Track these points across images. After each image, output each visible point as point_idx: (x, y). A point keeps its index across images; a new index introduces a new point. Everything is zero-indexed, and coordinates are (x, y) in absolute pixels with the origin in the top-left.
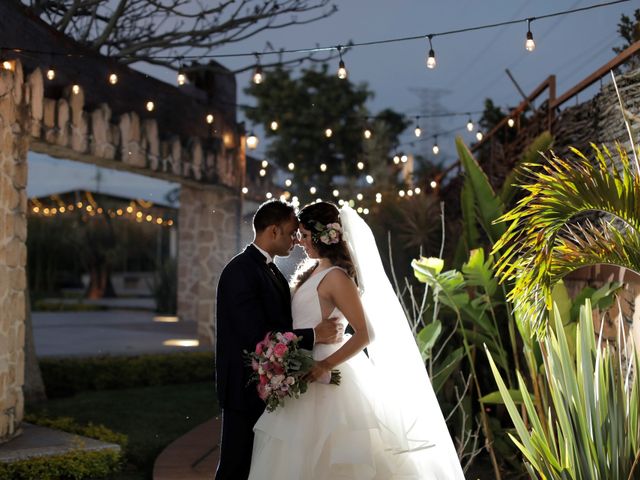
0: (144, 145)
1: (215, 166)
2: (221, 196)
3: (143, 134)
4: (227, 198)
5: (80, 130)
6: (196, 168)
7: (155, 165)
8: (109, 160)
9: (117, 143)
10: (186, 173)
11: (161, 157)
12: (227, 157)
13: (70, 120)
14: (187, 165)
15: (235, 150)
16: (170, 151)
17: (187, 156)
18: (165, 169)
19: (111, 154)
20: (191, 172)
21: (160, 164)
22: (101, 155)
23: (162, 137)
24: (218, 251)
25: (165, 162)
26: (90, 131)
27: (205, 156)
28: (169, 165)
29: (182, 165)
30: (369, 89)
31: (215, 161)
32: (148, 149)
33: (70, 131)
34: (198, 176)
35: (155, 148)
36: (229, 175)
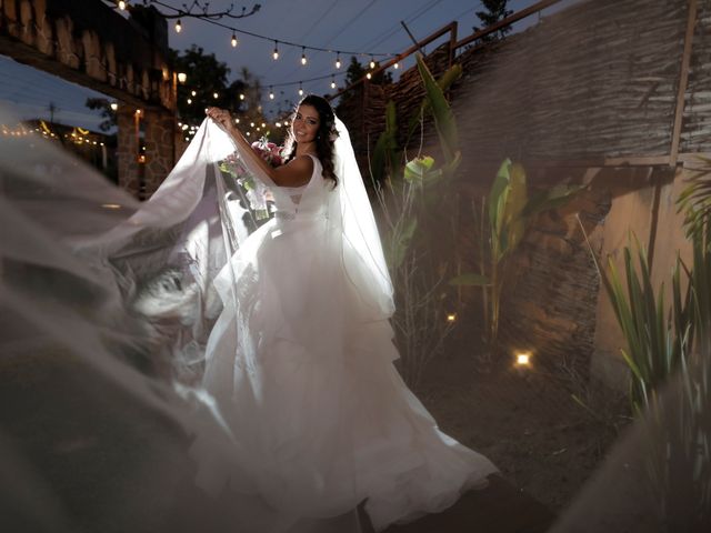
0: (104, 63)
1: (158, 91)
2: (160, 116)
3: (103, 53)
4: (165, 118)
5: (44, 34)
6: (145, 90)
7: (113, 82)
8: (74, 69)
9: (81, 55)
10: (137, 93)
11: (118, 76)
12: (165, 86)
13: (34, 20)
14: (138, 86)
15: (170, 81)
16: (125, 73)
17: (138, 80)
18: (121, 86)
19: (75, 64)
20: (142, 92)
21: (118, 81)
22: (67, 63)
23: (118, 60)
24: (159, 157)
25: (121, 80)
26: (54, 38)
27: (151, 81)
28: (125, 84)
29: (135, 87)
30: (227, 67)
31: (158, 87)
32: (107, 67)
33: (34, 33)
34: (147, 96)
35: (113, 67)
36: (167, 100)
